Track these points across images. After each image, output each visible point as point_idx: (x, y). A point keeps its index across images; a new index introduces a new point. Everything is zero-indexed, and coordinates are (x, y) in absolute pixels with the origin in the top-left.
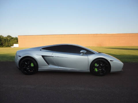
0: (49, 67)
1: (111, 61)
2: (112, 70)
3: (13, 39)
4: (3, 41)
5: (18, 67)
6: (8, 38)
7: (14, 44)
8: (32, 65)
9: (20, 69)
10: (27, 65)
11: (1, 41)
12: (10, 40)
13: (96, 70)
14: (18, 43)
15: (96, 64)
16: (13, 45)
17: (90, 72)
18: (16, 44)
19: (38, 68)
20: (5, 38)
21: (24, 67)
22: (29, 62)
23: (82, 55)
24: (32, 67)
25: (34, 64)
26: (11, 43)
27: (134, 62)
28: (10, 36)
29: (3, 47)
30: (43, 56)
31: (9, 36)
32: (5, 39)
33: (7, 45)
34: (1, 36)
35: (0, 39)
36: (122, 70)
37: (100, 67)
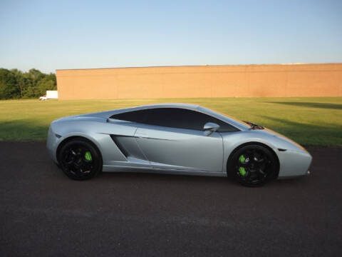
0: (129, 162)
1: (280, 150)
2: (283, 173)
3: (43, 80)
4: (21, 83)
5: (56, 161)
6: (33, 77)
7: (48, 90)
8: (88, 157)
9: (59, 166)
10: (76, 158)
11: (16, 83)
12: (36, 82)
13: (243, 171)
14: (56, 89)
15: (242, 156)
16: (44, 94)
17: (226, 176)
18: (52, 90)
19: (102, 164)
20: (25, 77)
21: (70, 163)
22: (80, 150)
23: (208, 135)
24: (89, 162)
25: (92, 155)
26: (40, 87)
28: (37, 71)
29: (20, 98)
31: (34, 71)
32: (25, 80)
33: (30, 94)
34: (16, 70)
35: (14, 78)
36: (309, 172)
37: (253, 165)
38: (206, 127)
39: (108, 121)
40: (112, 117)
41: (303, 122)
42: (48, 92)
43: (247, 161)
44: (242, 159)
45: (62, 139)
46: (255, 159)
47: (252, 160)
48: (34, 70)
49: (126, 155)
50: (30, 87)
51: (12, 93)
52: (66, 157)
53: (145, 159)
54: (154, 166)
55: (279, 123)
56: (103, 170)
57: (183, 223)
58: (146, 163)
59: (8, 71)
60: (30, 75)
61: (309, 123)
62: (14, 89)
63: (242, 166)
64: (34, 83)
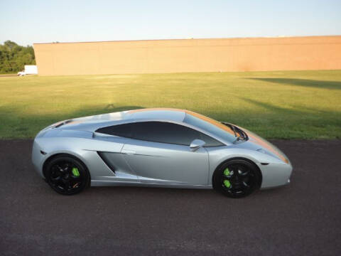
0: (117, 177)
1: (263, 164)
3: (20, 53)
5: (43, 177)
6: (9, 49)
7: (25, 64)
8: (76, 172)
10: (64, 174)
12: (13, 55)
13: (227, 184)
14: (35, 64)
15: (227, 170)
16: (22, 69)
17: (212, 188)
18: (30, 64)
19: (90, 179)
21: (57, 178)
24: (77, 177)
25: (80, 171)
26: (18, 61)
27: (322, 137)
28: (13, 43)
33: (7, 68)
36: (289, 181)
37: (237, 178)
38: (192, 145)
39: (94, 136)
41: (286, 107)
42: (26, 67)
43: (232, 173)
44: (227, 173)
45: (48, 156)
46: (239, 172)
47: (236, 172)
48: (9, 42)
49: (114, 170)
50: (6, 62)
52: (53, 173)
53: (133, 174)
54: (141, 181)
55: (262, 108)
56: (92, 185)
57: (171, 248)
58: (134, 177)
60: (5, 48)
61: (291, 107)
63: (227, 179)
64: (11, 57)
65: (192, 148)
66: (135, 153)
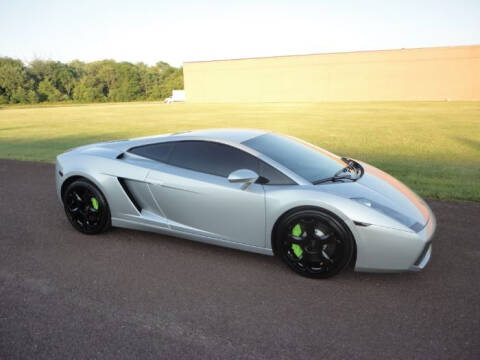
0: (141, 217)
1: (357, 223)
2: (361, 264)
3: (172, 76)
4: (145, 81)
6: (160, 71)
9: (66, 212)
10: (82, 204)
11: (139, 80)
12: (164, 78)
13: (297, 250)
15: (298, 227)
16: (169, 95)
17: (272, 254)
19: (110, 216)
20: (150, 72)
21: (75, 210)
23: (244, 188)
25: (98, 202)
26: (168, 85)
28: (166, 64)
29: (145, 99)
30: (122, 180)
31: (162, 65)
32: (151, 75)
33: (156, 94)
34: (141, 64)
35: (138, 75)
38: (232, 177)
40: (130, 150)
42: (174, 92)
44: (298, 232)
45: (65, 177)
48: (162, 63)
49: (140, 208)
50: (155, 87)
51: (136, 93)
53: (160, 214)
54: (172, 227)
56: (113, 224)
59: (132, 65)
60: (156, 70)
62: (138, 88)
63: (297, 242)
64: (161, 80)
65: (231, 181)
66: (161, 183)
